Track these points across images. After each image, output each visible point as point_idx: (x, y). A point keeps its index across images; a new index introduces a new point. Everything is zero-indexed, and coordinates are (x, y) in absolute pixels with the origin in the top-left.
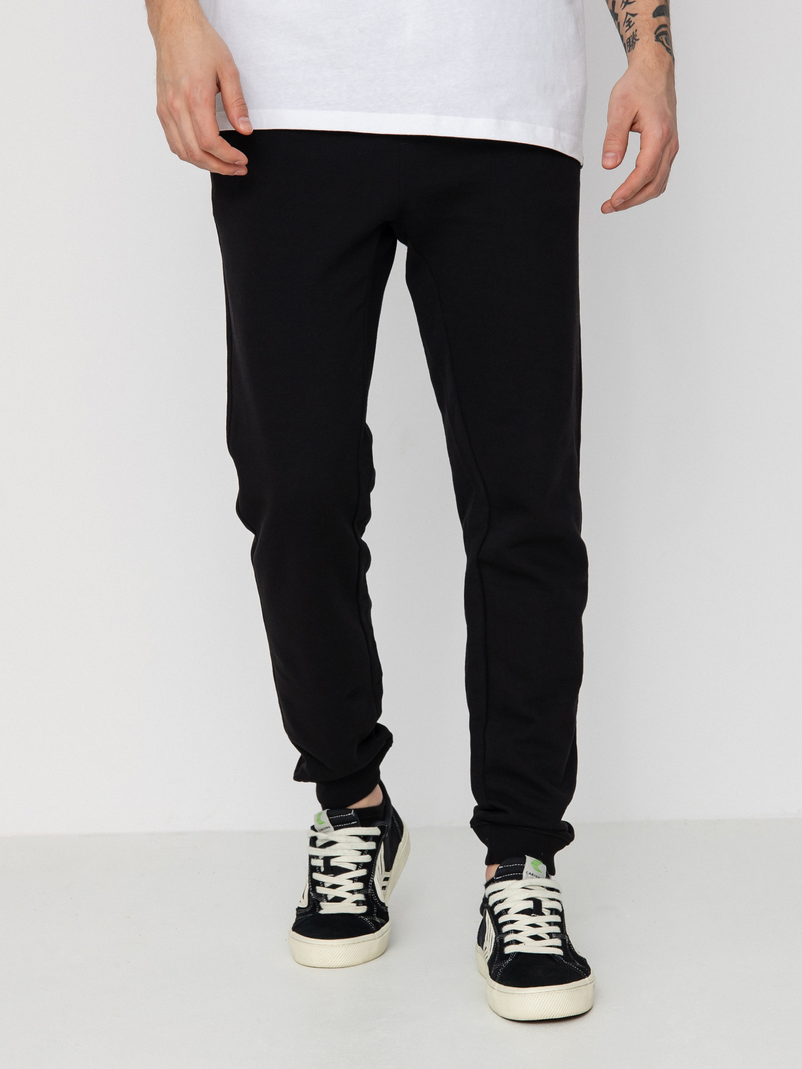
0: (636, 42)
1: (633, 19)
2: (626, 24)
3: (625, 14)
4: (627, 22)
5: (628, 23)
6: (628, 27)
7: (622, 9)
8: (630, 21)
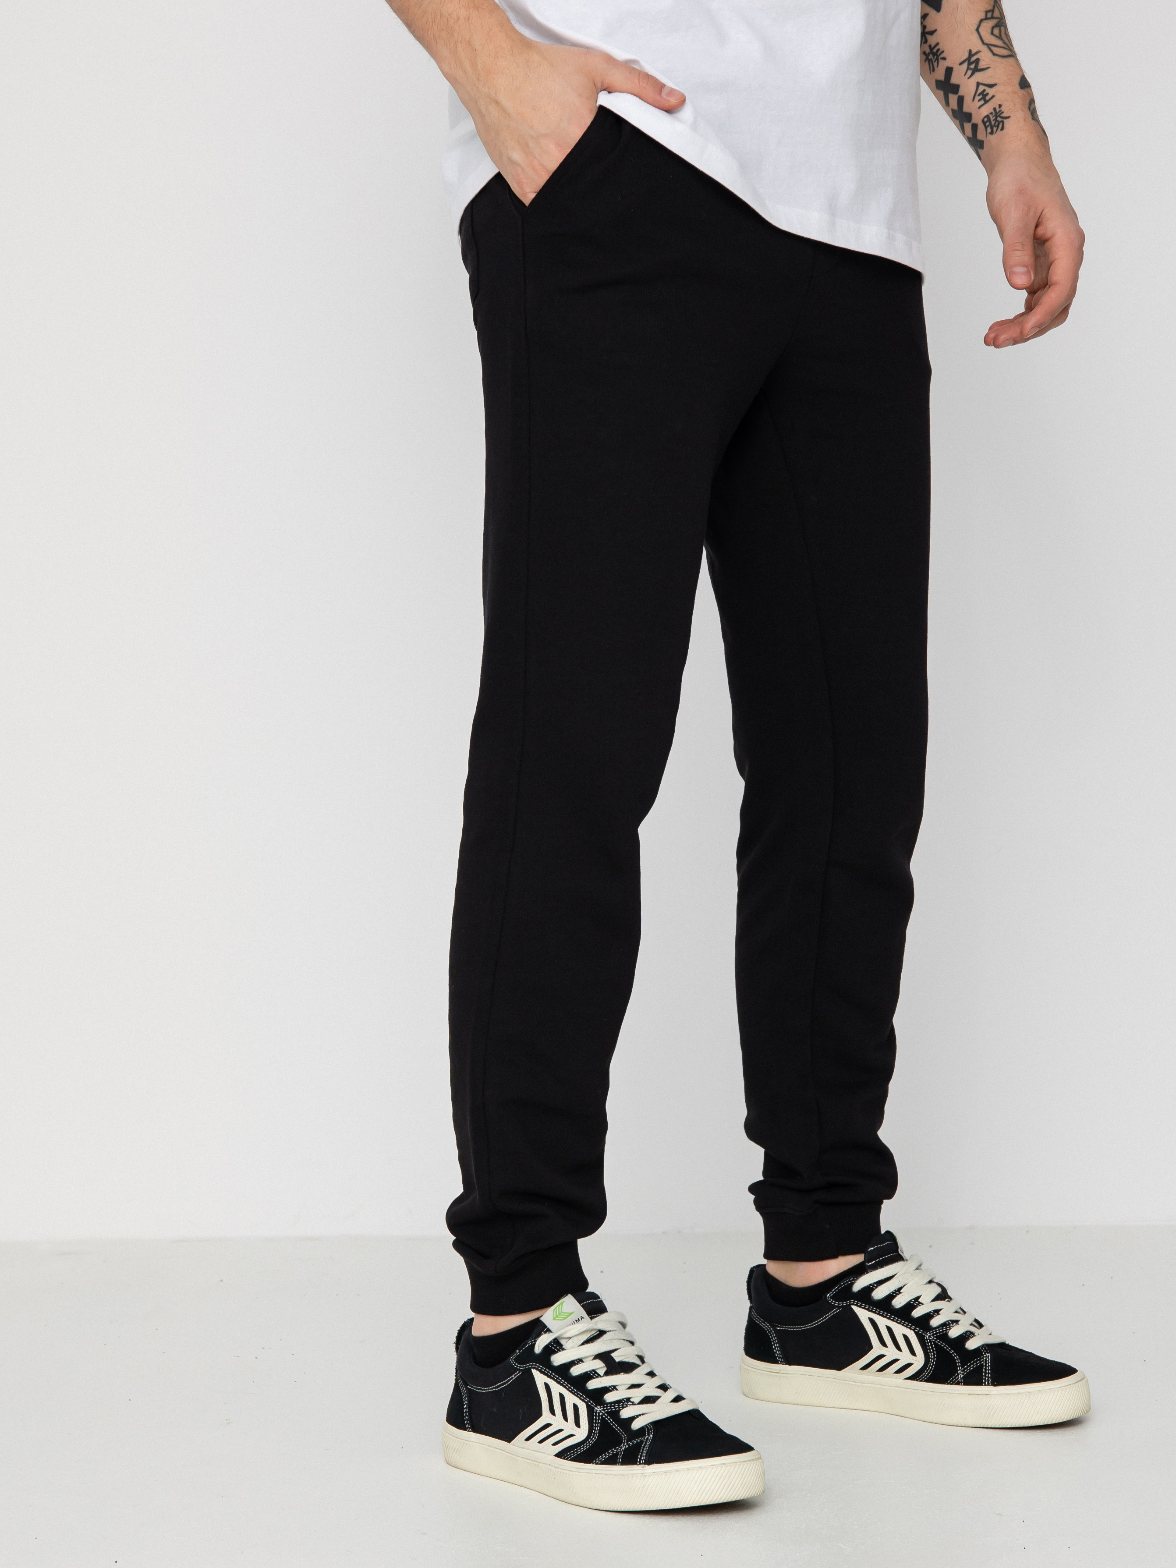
0: (1005, 121)
1: (990, 92)
2: (978, 98)
3: (975, 84)
4: (979, 95)
5: (981, 96)
6: (982, 102)
7: (968, 78)
8: (985, 93)
